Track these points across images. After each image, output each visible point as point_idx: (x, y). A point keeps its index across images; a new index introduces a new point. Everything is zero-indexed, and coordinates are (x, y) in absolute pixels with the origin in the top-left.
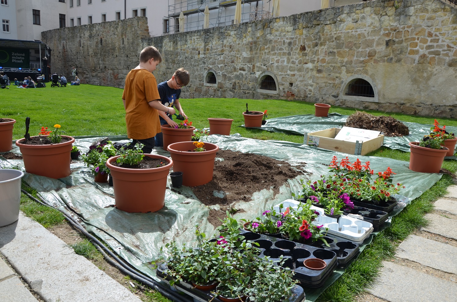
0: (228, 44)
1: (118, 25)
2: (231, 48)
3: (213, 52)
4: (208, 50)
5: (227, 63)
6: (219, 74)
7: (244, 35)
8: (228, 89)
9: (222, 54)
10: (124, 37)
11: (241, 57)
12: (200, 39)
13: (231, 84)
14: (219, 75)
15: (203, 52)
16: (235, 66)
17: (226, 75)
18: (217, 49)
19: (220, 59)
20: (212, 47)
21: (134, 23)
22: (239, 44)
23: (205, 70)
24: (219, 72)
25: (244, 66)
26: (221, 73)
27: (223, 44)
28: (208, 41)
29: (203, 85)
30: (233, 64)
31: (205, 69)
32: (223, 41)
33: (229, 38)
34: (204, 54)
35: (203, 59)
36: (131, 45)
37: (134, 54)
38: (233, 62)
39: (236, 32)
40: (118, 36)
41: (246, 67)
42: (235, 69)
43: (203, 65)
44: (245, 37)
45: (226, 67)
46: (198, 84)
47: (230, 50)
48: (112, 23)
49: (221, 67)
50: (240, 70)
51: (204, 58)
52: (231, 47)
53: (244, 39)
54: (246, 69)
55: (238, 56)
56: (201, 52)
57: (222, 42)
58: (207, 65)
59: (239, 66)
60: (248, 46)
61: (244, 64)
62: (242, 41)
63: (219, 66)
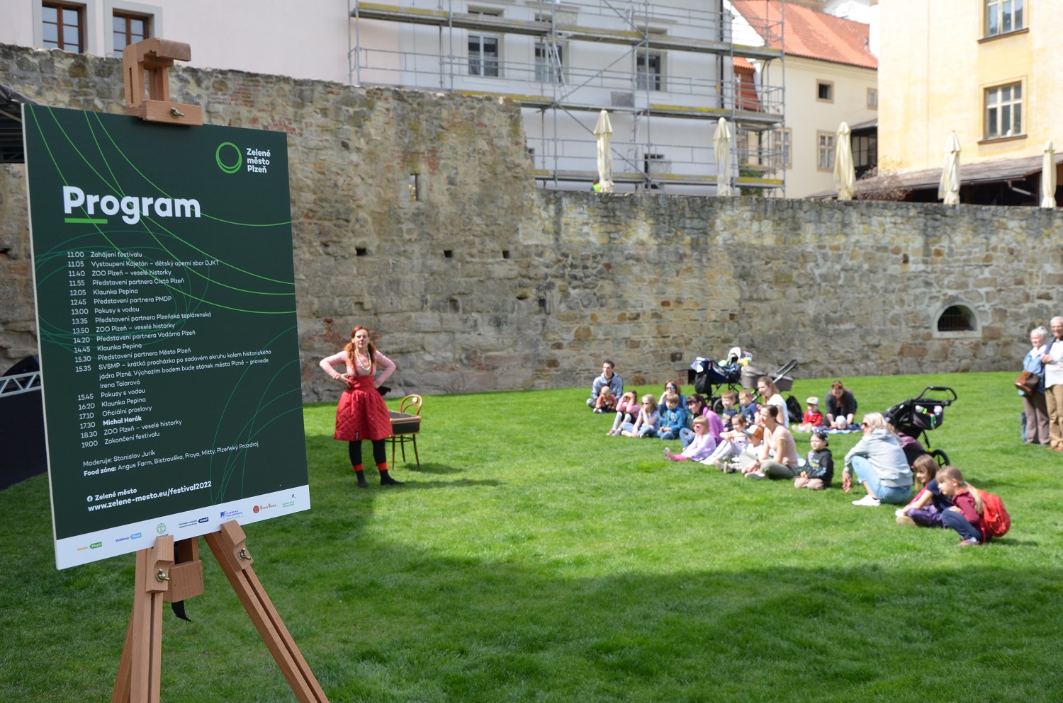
0: (1003, 245)
1: (371, 108)
2: (1012, 254)
3: (956, 261)
4: (938, 253)
5: (1004, 285)
6: (981, 309)
7: (1046, 232)
8: (1015, 340)
9: (987, 266)
10: (423, 168)
11: (1040, 274)
12: (907, 227)
13: (1022, 327)
14: (985, 312)
15: (920, 258)
16: (1028, 290)
17: (1006, 311)
18: (970, 253)
19: (981, 277)
20: (951, 249)
21: (485, 121)
22: (1034, 248)
23: (934, 301)
24: (981, 304)
25: (1050, 291)
26: (987, 306)
27: (988, 244)
28: (937, 234)
29: (929, 337)
30: (1022, 287)
31: (931, 298)
32: (987, 238)
33: (1005, 233)
34: (925, 262)
35: (924, 274)
36: (472, 208)
37: (491, 245)
38: (1020, 282)
39: (1024, 223)
40: (371, 157)
41: (1053, 293)
42: (1027, 298)
43: (923, 289)
44: (1048, 236)
45: (1003, 293)
46: (908, 336)
47: (1011, 258)
48: (320, 88)
49: (987, 293)
50: (1040, 297)
51: (924, 271)
52: (1011, 252)
53: (1046, 240)
54: (1054, 296)
55: (1034, 270)
56: (911, 258)
57: (984, 241)
58: (938, 289)
59: (1036, 291)
60: (1056, 253)
61: (1049, 286)
62: (1042, 243)
63: (982, 291)
